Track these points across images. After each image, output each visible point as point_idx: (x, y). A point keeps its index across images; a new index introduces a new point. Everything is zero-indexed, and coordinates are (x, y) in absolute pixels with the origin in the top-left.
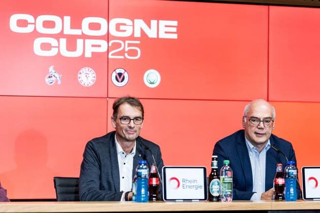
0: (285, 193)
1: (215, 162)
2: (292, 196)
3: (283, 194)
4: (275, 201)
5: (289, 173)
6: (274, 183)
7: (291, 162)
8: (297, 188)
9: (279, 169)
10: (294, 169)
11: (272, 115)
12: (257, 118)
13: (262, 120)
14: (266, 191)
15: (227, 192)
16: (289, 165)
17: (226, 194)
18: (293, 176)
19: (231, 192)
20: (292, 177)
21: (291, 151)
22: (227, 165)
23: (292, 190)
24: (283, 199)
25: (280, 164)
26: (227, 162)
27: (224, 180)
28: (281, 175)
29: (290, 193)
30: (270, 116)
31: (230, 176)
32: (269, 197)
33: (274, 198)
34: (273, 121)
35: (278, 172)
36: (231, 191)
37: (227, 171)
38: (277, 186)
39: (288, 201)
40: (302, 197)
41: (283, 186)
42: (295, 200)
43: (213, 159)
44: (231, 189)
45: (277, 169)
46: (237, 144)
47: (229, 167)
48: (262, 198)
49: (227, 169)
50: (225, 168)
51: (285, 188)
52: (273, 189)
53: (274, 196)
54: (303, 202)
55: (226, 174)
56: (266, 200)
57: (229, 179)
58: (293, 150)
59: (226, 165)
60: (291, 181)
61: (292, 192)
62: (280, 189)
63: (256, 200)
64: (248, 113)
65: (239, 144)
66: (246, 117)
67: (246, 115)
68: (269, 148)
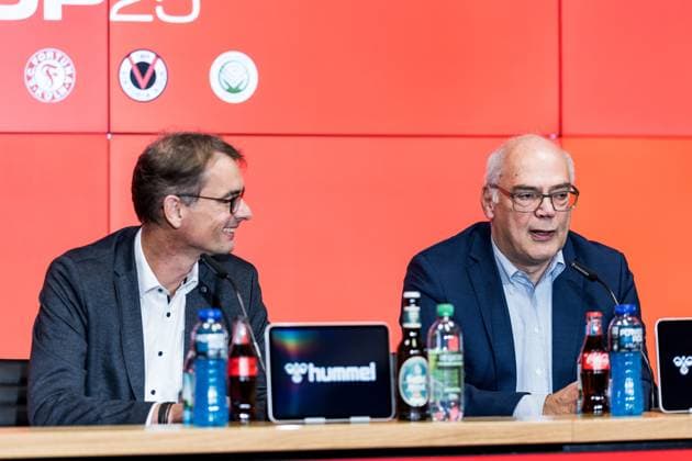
0: (609, 393)
1: (413, 311)
2: (630, 402)
3: (605, 397)
4: (584, 417)
5: (620, 339)
6: (579, 367)
7: (627, 307)
8: (643, 379)
9: (594, 327)
10: (635, 327)
12: (532, 189)
13: (545, 192)
14: (555, 390)
15: (446, 394)
16: (620, 315)
17: (446, 401)
18: (631, 345)
19: (459, 394)
20: (630, 349)
22: (446, 319)
23: (629, 385)
24: (606, 410)
25: (596, 314)
26: (446, 310)
27: (438, 360)
28: (599, 343)
29: (624, 395)
30: (567, 181)
31: (455, 349)
32: (565, 405)
33: (579, 409)
35: (589, 337)
36: (458, 390)
37: (448, 334)
39: (618, 415)
40: (657, 405)
41: (605, 373)
42: (639, 414)
43: (406, 302)
44: (459, 385)
45: (587, 327)
46: (471, 262)
47: (451, 324)
48: (548, 409)
49: (448, 329)
50: (440, 327)
52: (578, 384)
53: (580, 402)
54: (660, 418)
55: (444, 344)
56: (556, 414)
57: (454, 357)
58: (629, 274)
59: (442, 318)
60: (627, 359)
62: (595, 383)
63: (529, 414)
64: (501, 176)
65: (476, 261)
66: (496, 187)
67: (494, 181)
68: (560, 270)
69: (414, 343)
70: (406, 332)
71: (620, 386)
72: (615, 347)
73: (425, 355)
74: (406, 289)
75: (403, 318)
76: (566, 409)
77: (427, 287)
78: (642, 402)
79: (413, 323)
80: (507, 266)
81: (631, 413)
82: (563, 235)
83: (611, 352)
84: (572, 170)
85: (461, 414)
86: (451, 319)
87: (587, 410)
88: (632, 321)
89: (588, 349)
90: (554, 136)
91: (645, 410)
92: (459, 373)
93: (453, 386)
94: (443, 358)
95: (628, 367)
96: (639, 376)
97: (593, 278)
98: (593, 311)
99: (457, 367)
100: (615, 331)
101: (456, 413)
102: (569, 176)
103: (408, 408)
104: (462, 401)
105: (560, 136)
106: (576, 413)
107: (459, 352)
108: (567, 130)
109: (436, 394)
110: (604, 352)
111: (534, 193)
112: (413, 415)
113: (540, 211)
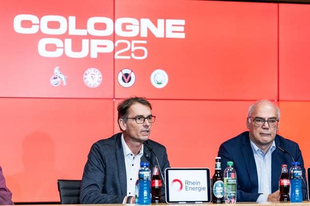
1: (219, 164)
3: (288, 196)
4: (280, 202)
5: (294, 174)
9: (284, 170)
10: (299, 170)
11: (277, 115)
12: (261, 118)
13: (266, 120)
14: (272, 193)
16: (294, 166)
18: (298, 177)
20: (297, 178)
21: (298, 151)
23: (297, 191)
24: (288, 200)
29: (295, 195)
30: (275, 116)
32: (275, 198)
34: (278, 121)
39: (293, 202)
42: (300, 202)
46: (242, 146)
48: (269, 200)
52: (279, 191)
54: (308, 203)
58: (300, 151)
61: (298, 194)
63: (262, 201)
65: (244, 145)
66: (250, 118)
67: (250, 115)
68: (274, 149)
71: (293, 191)
72: (292, 177)
73: (223, 180)
74: (218, 156)
77: (226, 155)
78: (302, 197)
80: (255, 147)
81: (297, 201)
83: (290, 179)
87: (282, 200)
88: (298, 168)
90: (276, 101)
91: (303, 200)
97: (285, 152)
98: (284, 164)
100: (292, 171)
103: (217, 199)
105: (278, 100)
106: (277, 201)
108: (281, 98)
110: (287, 179)
111: (262, 120)
113: (264, 127)
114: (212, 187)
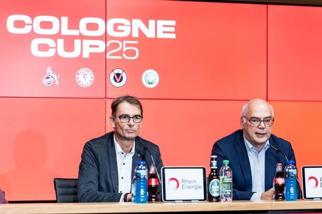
0: (285, 192)
1: (215, 163)
3: (284, 194)
4: (275, 201)
5: (288, 173)
6: (274, 183)
8: (297, 188)
9: (279, 168)
10: (294, 169)
12: (257, 118)
13: (262, 120)
14: (265, 191)
15: (226, 192)
19: (231, 192)
20: (292, 177)
21: (290, 150)
23: (292, 190)
24: (283, 199)
25: (280, 164)
28: (281, 174)
29: (290, 193)
30: (270, 116)
31: (230, 176)
33: (274, 198)
35: (278, 172)
38: (277, 186)
40: (302, 197)
42: (295, 200)
43: (212, 159)
44: (231, 189)
45: (277, 169)
46: (236, 144)
48: (262, 198)
49: (227, 169)
51: (285, 188)
53: (274, 196)
54: (303, 201)
56: (266, 200)
58: (292, 150)
60: (291, 180)
61: (293, 192)
63: (256, 199)
64: (247, 113)
65: (238, 144)
66: (245, 117)
67: (245, 115)
68: (268, 147)
69: (215, 174)
70: (212, 170)
71: (288, 190)
72: (287, 176)
73: (219, 178)
74: (212, 155)
75: (211, 165)
76: (269, 198)
79: (215, 167)
80: (249, 145)
81: (292, 200)
82: (269, 135)
83: (285, 178)
84: (273, 112)
85: (231, 200)
86: (228, 165)
87: (277, 198)
89: (277, 177)
91: (298, 199)
92: (231, 185)
93: (228, 189)
94: (225, 179)
95: (292, 183)
96: (295, 186)
97: (279, 151)
98: (279, 163)
99: (230, 183)
100: (287, 170)
101: (230, 199)
102: (271, 114)
104: (232, 195)
106: (272, 199)
107: (231, 177)
109: (222, 192)
111: (258, 120)
112: (214, 200)
113: (259, 127)
114: (208, 185)
